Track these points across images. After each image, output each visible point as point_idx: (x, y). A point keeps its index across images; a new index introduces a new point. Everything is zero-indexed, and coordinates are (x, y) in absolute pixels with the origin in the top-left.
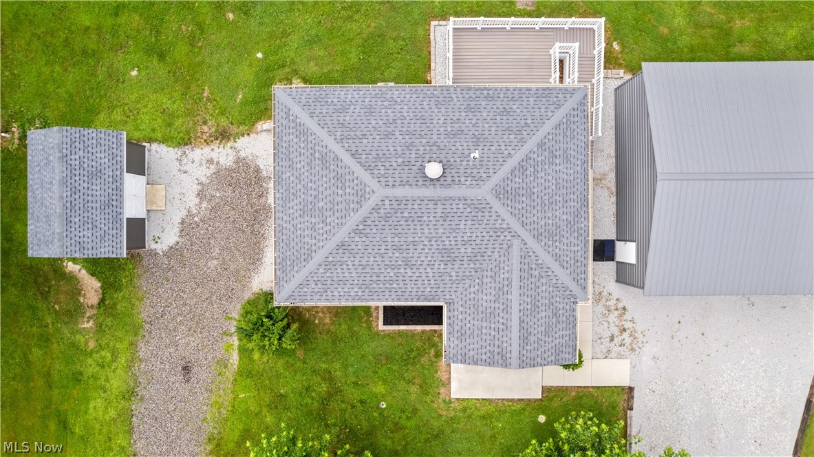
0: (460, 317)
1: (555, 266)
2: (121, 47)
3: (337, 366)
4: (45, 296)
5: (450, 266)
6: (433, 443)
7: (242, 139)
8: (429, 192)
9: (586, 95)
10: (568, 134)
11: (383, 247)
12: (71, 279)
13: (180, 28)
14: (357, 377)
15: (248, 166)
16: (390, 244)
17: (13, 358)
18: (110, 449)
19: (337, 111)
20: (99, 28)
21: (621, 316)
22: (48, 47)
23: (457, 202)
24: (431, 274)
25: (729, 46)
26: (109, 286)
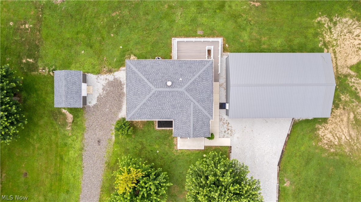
0: (177, 124)
1: (203, 110)
2: (79, 44)
3: (144, 140)
4: (56, 120)
5: (174, 109)
6: (173, 163)
7: (116, 72)
8: (168, 89)
9: (213, 62)
10: (207, 73)
11: (156, 104)
12: (64, 114)
13: (97, 39)
14: (150, 143)
15: (118, 81)
16: (158, 104)
17: (46, 138)
18: (76, 166)
19: (143, 67)
20: (72, 38)
21: (228, 125)
22: (56, 44)
23: (175, 92)
24: (169, 112)
25: (260, 46)
26: (75, 117)
